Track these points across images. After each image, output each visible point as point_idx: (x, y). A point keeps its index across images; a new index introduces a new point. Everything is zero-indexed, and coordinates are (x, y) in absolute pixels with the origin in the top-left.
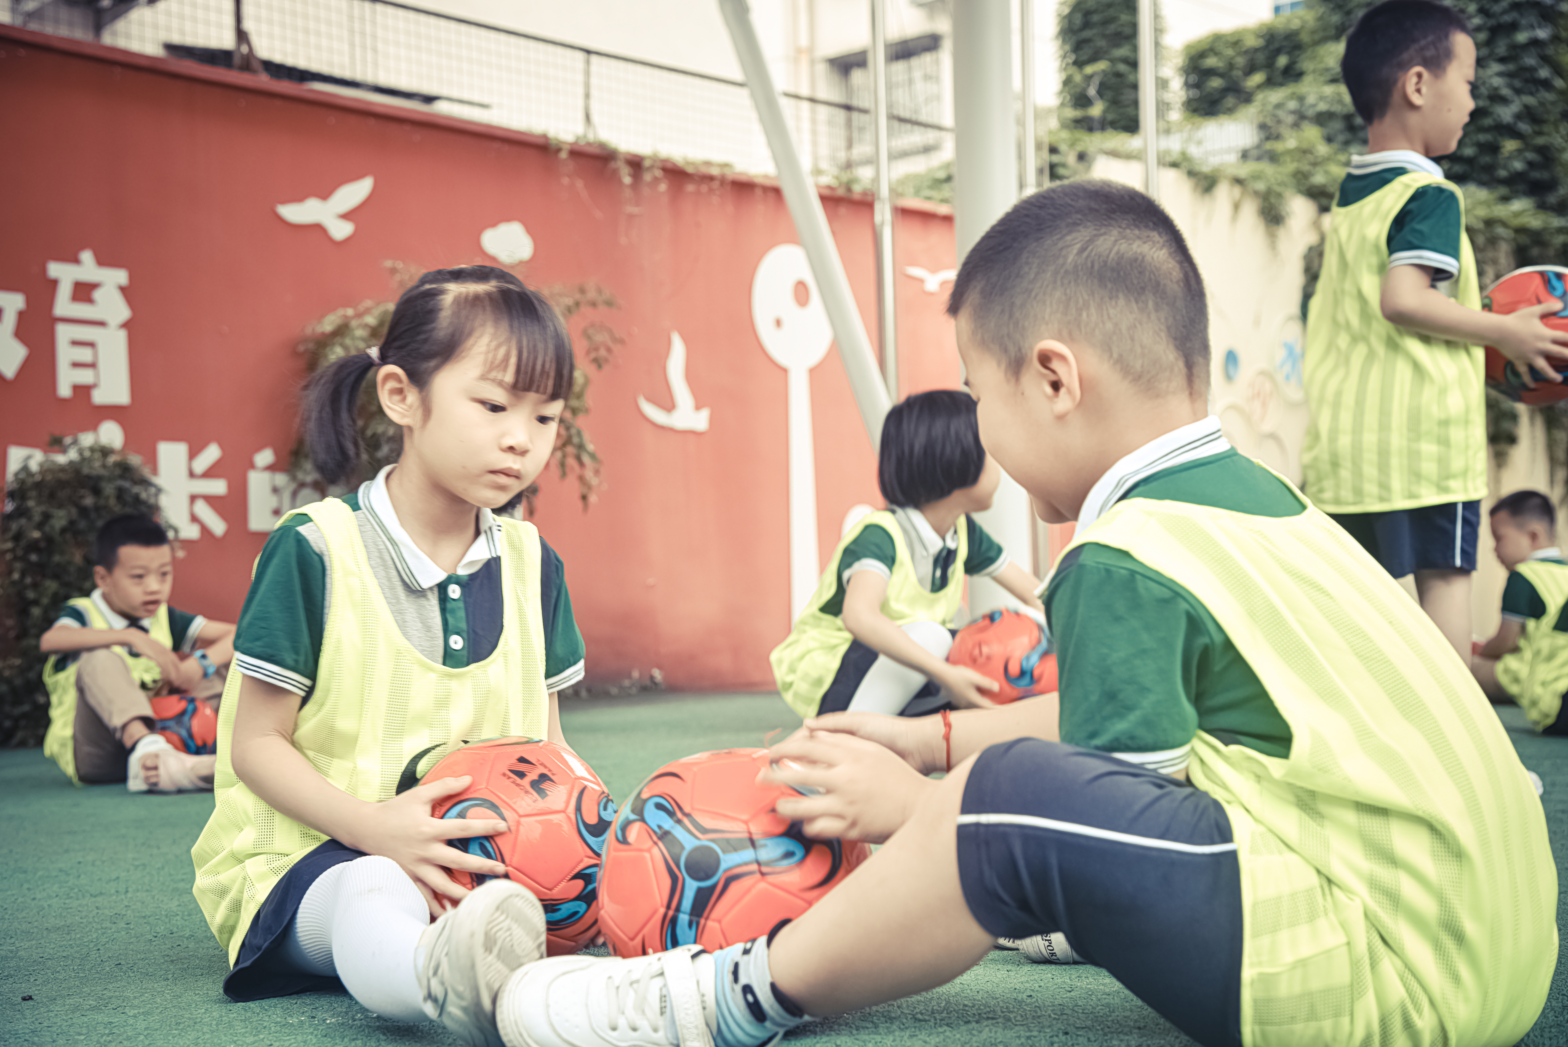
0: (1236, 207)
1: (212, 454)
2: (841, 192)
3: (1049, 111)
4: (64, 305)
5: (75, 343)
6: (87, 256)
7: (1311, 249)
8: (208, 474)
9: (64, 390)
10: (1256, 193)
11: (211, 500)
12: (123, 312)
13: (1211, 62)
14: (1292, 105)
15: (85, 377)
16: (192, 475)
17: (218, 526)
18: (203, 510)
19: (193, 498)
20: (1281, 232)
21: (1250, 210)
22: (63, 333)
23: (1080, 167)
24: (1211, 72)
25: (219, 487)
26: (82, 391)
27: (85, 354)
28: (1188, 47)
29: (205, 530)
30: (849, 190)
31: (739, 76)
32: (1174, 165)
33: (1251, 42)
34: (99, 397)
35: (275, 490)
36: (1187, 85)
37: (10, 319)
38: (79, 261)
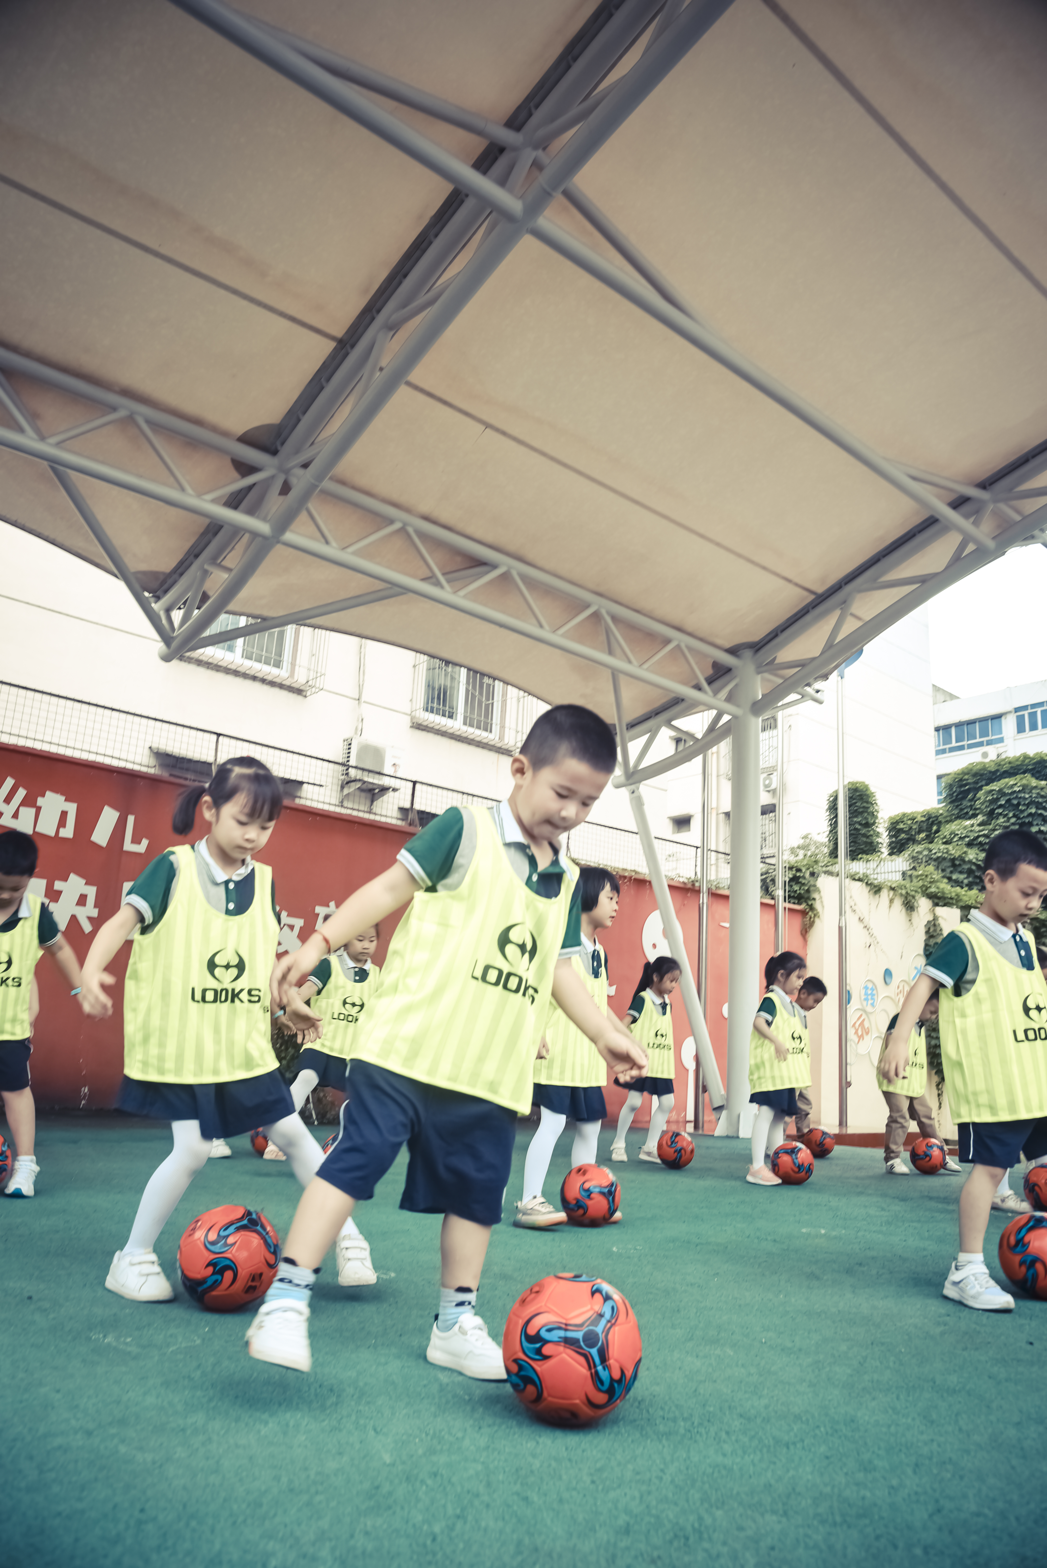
0: (891, 901)
2: (689, 886)
3: (822, 844)
7: (929, 922)
10: (901, 895)
13: (901, 826)
14: (925, 853)
20: (914, 914)
21: (898, 903)
23: (812, 879)
24: (901, 831)
28: (891, 818)
30: (693, 885)
31: (636, 831)
32: (860, 880)
33: (919, 819)
36: (891, 837)
37: (297, 930)
38: (328, 906)
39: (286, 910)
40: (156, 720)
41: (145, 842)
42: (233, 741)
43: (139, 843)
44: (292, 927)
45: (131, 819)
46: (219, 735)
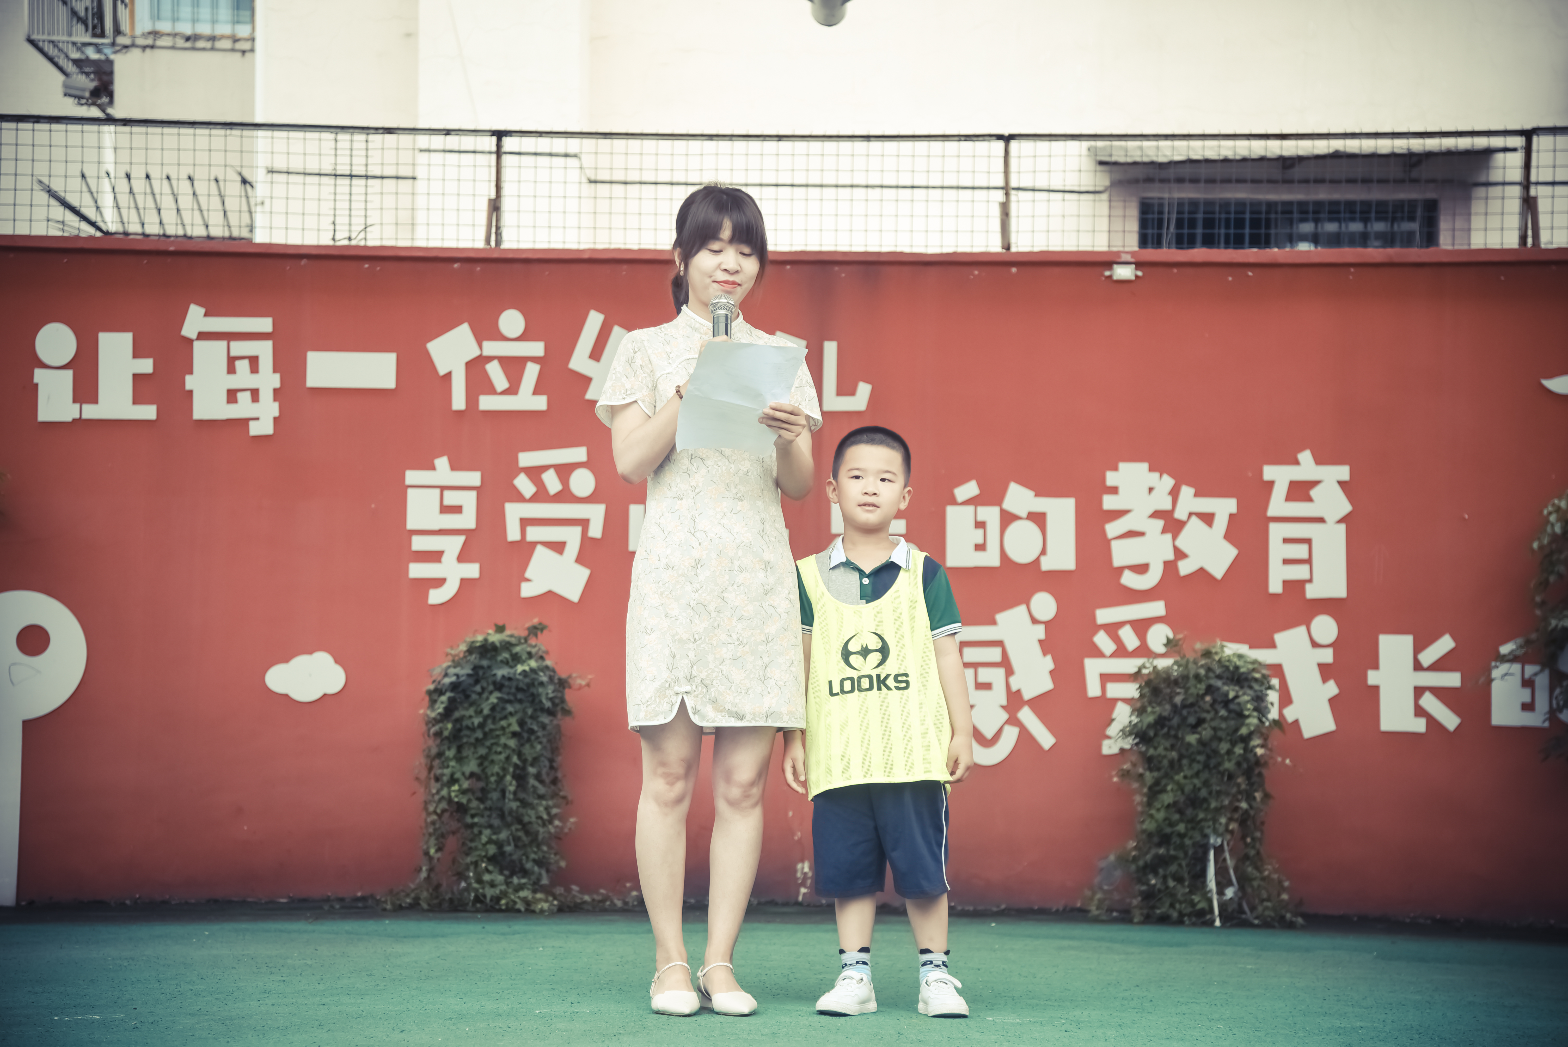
1: (1445, 644)
4: (1278, 505)
5: (1286, 541)
6: (1306, 457)
8: (1437, 666)
9: (1275, 586)
11: (1439, 692)
12: (1345, 507)
15: (1299, 572)
16: (1418, 666)
17: (1450, 720)
18: (1429, 702)
19: (1419, 691)
22: (1276, 532)
25: (1452, 679)
26: (1295, 587)
27: (1301, 551)
29: (1432, 721)
34: (1312, 592)
35: (1528, 683)
37: (1221, 523)
38: (1297, 463)
39: (1189, 484)
40: (868, 138)
41: (864, 390)
42: (1043, 146)
43: (853, 393)
44: (1208, 518)
45: (830, 349)
46: (1007, 139)
